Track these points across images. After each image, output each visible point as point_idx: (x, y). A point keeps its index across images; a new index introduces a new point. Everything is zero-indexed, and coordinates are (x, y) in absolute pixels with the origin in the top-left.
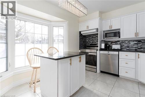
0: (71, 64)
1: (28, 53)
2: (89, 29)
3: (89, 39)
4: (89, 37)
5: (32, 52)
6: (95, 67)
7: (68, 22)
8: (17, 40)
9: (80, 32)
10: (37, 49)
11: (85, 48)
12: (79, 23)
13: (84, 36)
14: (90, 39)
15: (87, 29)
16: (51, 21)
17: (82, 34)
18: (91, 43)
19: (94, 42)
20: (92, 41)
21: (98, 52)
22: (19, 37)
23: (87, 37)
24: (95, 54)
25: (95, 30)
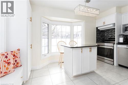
0: (82, 52)
1: (58, 44)
2: (105, 25)
3: (107, 33)
4: (107, 32)
5: (60, 44)
6: (112, 60)
7: (85, 21)
8: (52, 36)
9: (97, 28)
10: (63, 42)
11: (103, 42)
12: (96, 20)
13: (102, 31)
14: (109, 33)
15: (104, 25)
16: (72, 22)
17: (99, 30)
18: (110, 37)
19: (113, 36)
20: (111, 35)
21: (115, 46)
22: (53, 34)
23: (106, 32)
24: (112, 48)
25: (112, 25)
